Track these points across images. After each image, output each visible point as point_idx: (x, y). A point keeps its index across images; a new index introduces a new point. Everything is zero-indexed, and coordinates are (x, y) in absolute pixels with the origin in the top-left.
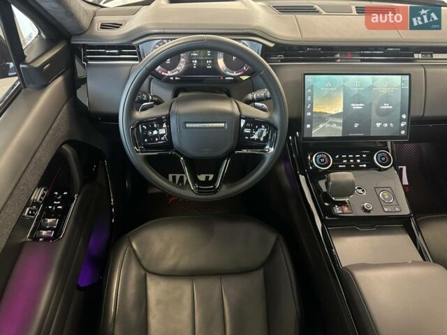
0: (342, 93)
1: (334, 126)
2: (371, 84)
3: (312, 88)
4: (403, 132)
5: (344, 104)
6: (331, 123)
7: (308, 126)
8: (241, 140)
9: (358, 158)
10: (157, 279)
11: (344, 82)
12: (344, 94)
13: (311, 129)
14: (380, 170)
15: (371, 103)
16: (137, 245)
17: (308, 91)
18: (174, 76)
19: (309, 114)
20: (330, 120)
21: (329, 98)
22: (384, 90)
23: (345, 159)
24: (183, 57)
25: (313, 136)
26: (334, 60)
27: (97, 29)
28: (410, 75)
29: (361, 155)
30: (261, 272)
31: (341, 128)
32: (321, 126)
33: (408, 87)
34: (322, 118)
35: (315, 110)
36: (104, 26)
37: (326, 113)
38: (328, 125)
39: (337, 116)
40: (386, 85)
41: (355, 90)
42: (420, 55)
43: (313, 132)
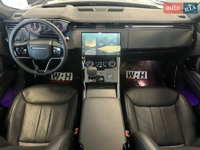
0: (95, 40)
1: (93, 51)
2: (106, 36)
3: (84, 37)
4: (118, 54)
5: (96, 43)
6: (92, 50)
7: (84, 51)
11: (96, 36)
12: (96, 40)
13: (85, 52)
15: (106, 43)
17: (83, 39)
18: (37, 33)
19: (84, 47)
20: (92, 49)
21: (91, 41)
22: (111, 39)
24: (40, 26)
27: (13, 17)
28: (120, 33)
29: (105, 62)
31: (95, 52)
32: (88, 51)
33: (120, 38)
34: (88, 48)
35: (85, 45)
36: (16, 16)
37: (90, 47)
38: (91, 51)
39: (94, 47)
40: (111, 37)
41: (100, 39)
42: (127, 26)
43: (85, 53)
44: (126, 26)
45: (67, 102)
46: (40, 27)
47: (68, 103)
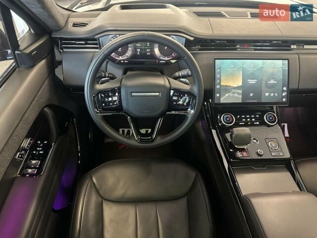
0: (241, 73)
1: (236, 95)
2: (262, 66)
3: (220, 68)
4: (284, 100)
5: (242, 80)
6: (234, 93)
7: (218, 95)
8: (171, 105)
9: (253, 118)
10: (111, 204)
11: (243, 65)
12: (243, 71)
13: (220, 97)
14: (269, 126)
15: (262, 79)
16: (96, 180)
17: (217, 71)
18: (124, 60)
19: (218, 87)
20: (233, 91)
21: (232, 76)
22: (270, 71)
23: (244, 118)
24: (130, 47)
25: (221, 102)
26: (236, 49)
27: (70, 27)
28: (288, 60)
29: (255, 115)
30: (185, 199)
31: (241, 96)
32: (227, 95)
33: (287, 68)
34: (227, 89)
35: (222, 84)
36: (75, 25)
37: (230, 86)
38: (231, 95)
39: (238, 88)
40: (272, 67)
41: (251, 70)
42: (295, 46)
43: (221, 99)
44: (292, 47)
45: (183, 196)
46: (129, 49)
47: (186, 197)
